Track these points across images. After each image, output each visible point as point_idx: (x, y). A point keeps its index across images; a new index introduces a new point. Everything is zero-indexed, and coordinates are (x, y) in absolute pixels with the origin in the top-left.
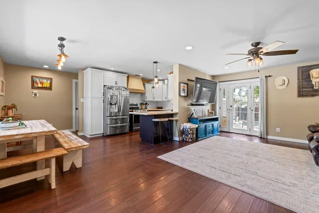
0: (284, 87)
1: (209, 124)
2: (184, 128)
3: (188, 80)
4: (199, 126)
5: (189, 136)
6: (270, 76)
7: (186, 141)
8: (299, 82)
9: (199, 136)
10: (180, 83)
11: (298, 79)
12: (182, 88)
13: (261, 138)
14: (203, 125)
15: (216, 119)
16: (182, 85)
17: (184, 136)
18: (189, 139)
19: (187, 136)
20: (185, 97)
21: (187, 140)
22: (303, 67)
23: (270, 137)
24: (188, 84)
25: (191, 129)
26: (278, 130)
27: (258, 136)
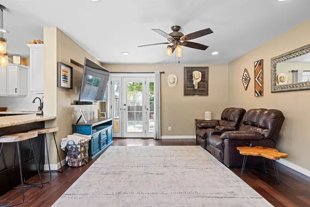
0: (174, 85)
1: (103, 131)
2: (68, 145)
3: (72, 62)
4: (92, 138)
5: (79, 156)
6: (163, 73)
7: (73, 167)
8: (185, 82)
9: (92, 153)
10: (59, 64)
11: (184, 79)
12: (62, 73)
13: (156, 139)
14: (96, 135)
15: (109, 123)
16: (63, 67)
17: (67, 158)
18: (79, 161)
19: (75, 157)
20: (66, 89)
21: (76, 165)
22: (188, 67)
23: (163, 137)
24: (71, 68)
25: (82, 145)
26: (170, 128)
27: (153, 138)
